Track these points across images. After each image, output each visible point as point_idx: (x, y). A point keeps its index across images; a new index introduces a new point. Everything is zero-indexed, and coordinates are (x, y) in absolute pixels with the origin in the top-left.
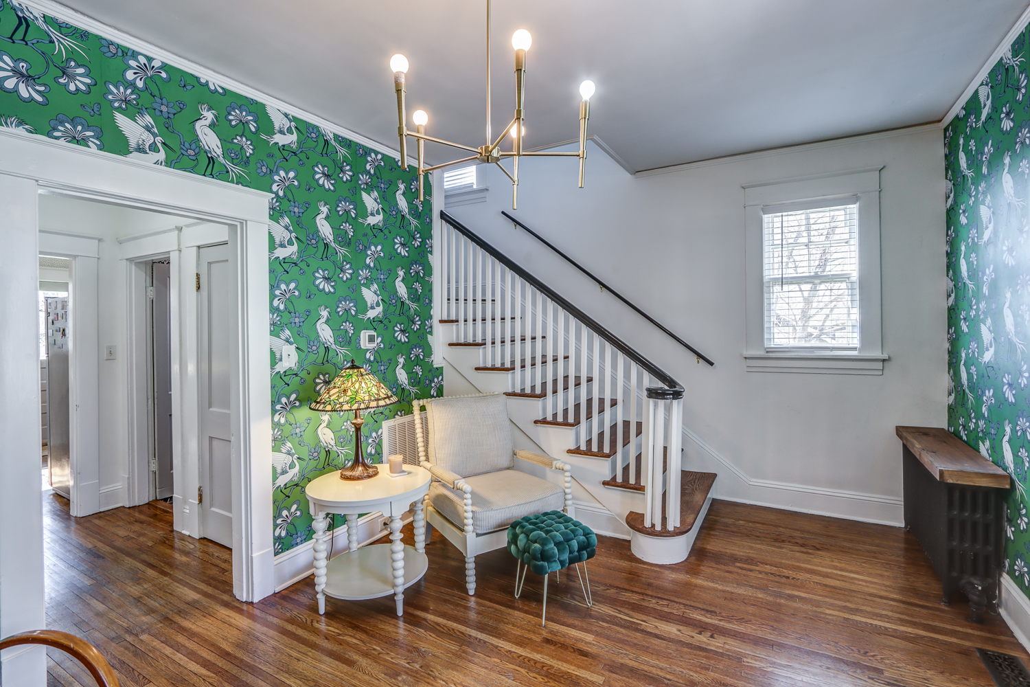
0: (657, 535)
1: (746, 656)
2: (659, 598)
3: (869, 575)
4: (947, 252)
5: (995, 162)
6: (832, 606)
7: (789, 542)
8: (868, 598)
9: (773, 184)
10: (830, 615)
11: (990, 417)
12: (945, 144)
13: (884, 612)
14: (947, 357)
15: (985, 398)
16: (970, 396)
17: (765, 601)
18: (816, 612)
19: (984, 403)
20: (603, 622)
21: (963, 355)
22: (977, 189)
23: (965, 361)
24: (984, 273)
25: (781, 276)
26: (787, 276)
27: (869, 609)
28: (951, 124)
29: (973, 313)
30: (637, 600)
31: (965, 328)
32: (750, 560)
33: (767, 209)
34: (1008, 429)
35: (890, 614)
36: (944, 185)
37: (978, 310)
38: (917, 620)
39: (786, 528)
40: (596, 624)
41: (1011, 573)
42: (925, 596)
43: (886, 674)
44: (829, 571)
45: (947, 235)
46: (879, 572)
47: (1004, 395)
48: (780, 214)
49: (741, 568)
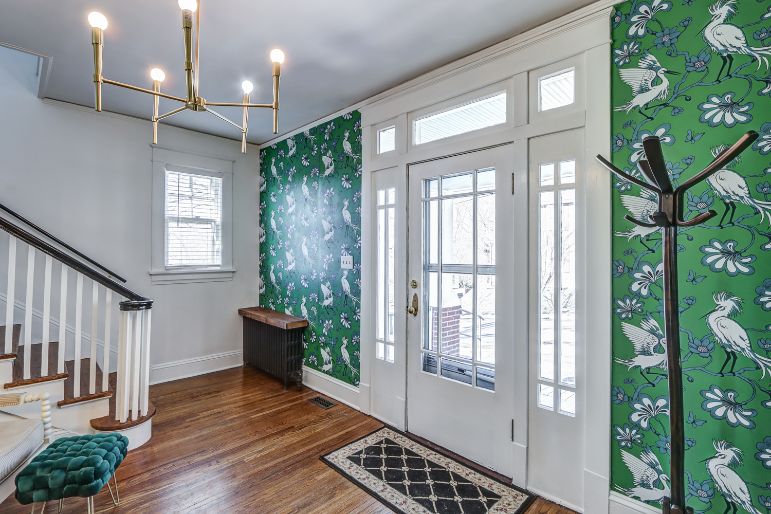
0: (137, 424)
1: (244, 458)
2: (165, 465)
3: (251, 393)
4: (260, 214)
5: (297, 177)
6: (252, 414)
7: (201, 395)
8: (261, 402)
9: (172, 150)
10: (255, 417)
11: (292, 296)
12: (260, 158)
13: (272, 405)
14: (259, 268)
15: (288, 287)
16: (278, 288)
17: (222, 429)
18: (249, 420)
19: (288, 289)
20: (142, 505)
21: (273, 267)
22: (284, 187)
23: (274, 270)
24: (288, 228)
25: (177, 216)
26: (181, 216)
27: (266, 406)
28: (266, 149)
29: (280, 247)
30: (150, 477)
31: (273, 253)
32: (191, 415)
33: (169, 167)
34: (304, 300)
35: (274, 404)
36: (259, 179)
37: (284, 244)
38: (284, 401)
39: (191, 389)
40: (137, 510)
41: (308, 364)
42: (277, 391)
43: (296, 426)
44: (234, 399)
45: (260, 205)
46: (253, 389)
47: (302, 284)
48: (178, 173)
49: (192, 421)
